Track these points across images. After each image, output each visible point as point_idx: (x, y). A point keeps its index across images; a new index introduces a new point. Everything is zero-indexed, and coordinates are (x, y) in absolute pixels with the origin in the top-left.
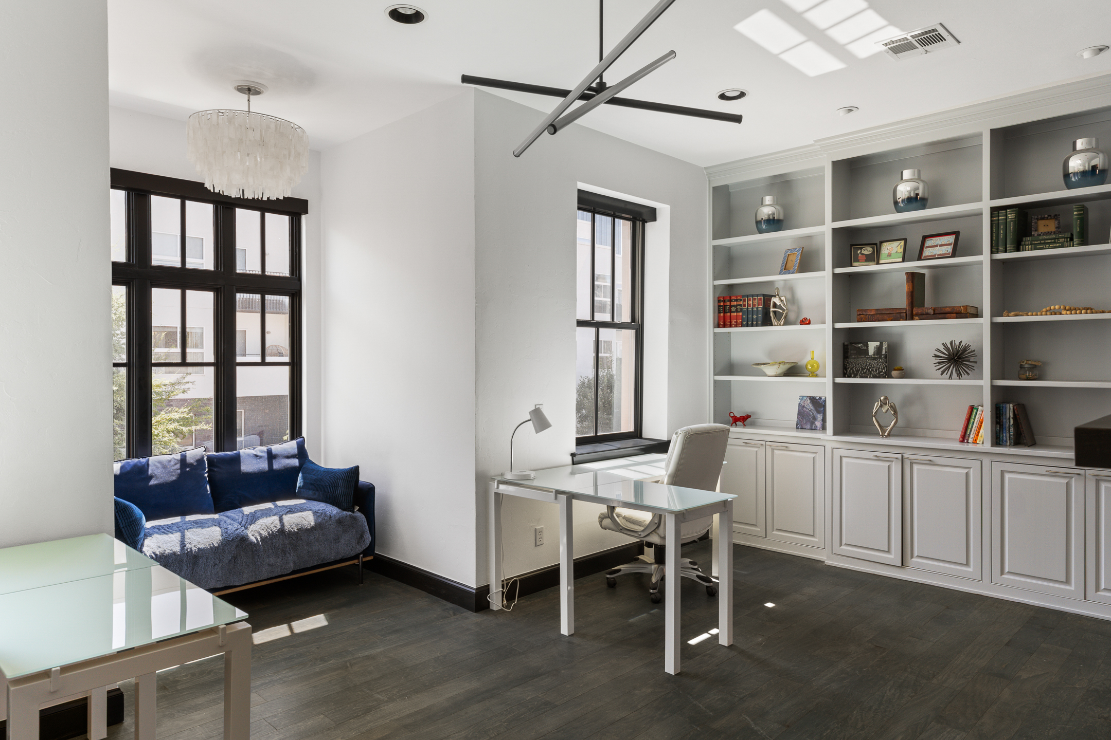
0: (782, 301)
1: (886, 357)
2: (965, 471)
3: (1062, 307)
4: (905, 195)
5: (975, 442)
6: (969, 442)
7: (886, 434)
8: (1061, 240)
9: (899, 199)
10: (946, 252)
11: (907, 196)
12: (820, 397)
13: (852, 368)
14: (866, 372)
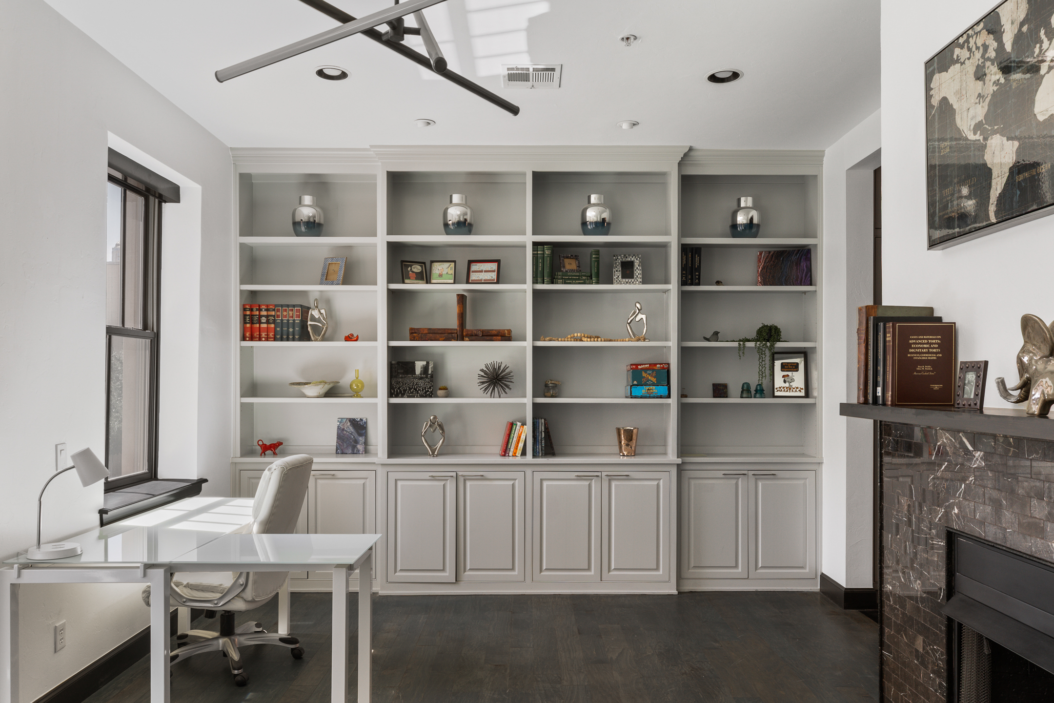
0: (321, 314)
1: (432, 376)
2: (511, 483)
3: (582, 335)
4: (455, 218)
5: (514, 455)
6: (510, 455)
7: (436, 453)
8: (584, 278)
9: (449, 221)
10: (491, 278)
11: (456, 220)
12: (361, 419)
13: (400, 387)
14: (413, 392)
